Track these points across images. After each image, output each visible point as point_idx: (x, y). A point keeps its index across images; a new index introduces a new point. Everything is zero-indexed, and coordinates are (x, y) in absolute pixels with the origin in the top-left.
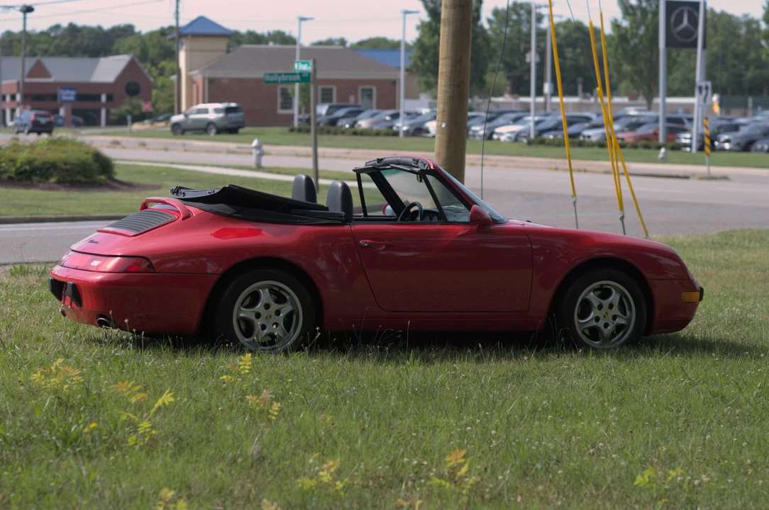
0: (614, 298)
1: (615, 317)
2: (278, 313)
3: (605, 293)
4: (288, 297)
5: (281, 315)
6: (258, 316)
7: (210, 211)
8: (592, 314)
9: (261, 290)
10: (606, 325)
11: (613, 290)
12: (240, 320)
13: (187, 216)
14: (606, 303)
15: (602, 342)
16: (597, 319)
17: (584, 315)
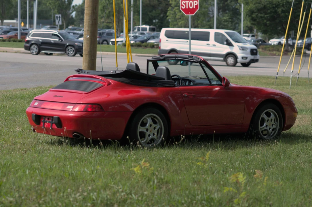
0: (272, 116)
1: (272, 125)
2: (155, 128)
3: (268, 115)
4: (157, 121)
5: (156, 129)
6: (147, 130)
7: (119, 81)
8: (265, 124)
9: (148, 118)
10: (270, 128)
11: (271, 113)
12: (140, 132)
13: (109, 84)
14: (270, 119)
15: (268, 136)
16: (267, 126)
17: (262, 124)
